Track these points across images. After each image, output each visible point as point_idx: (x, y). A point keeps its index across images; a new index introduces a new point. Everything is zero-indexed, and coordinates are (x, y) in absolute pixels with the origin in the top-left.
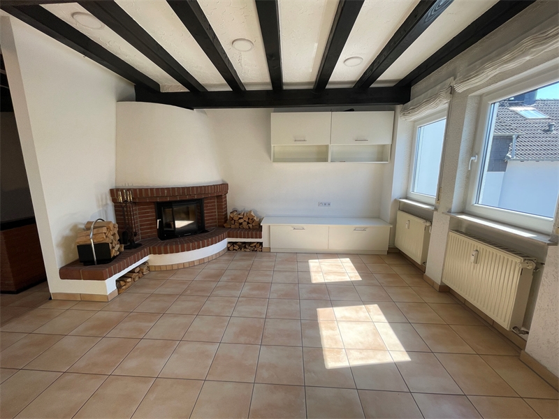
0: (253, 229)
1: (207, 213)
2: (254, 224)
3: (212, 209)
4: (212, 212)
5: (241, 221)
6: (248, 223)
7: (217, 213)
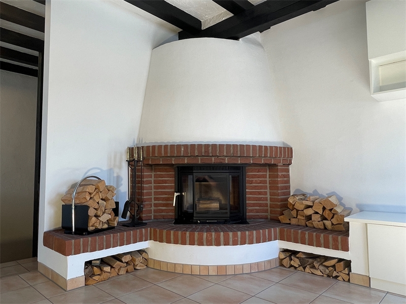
0: (333, 231)
1: (251, 193)
2: (334, 221)
3: (261, 188)
4: (260, 193)
5: (309, 212)
6: (324, 218)
7: (268, 196)
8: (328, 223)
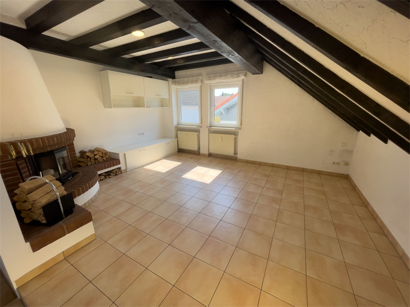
8: (105, 158)
